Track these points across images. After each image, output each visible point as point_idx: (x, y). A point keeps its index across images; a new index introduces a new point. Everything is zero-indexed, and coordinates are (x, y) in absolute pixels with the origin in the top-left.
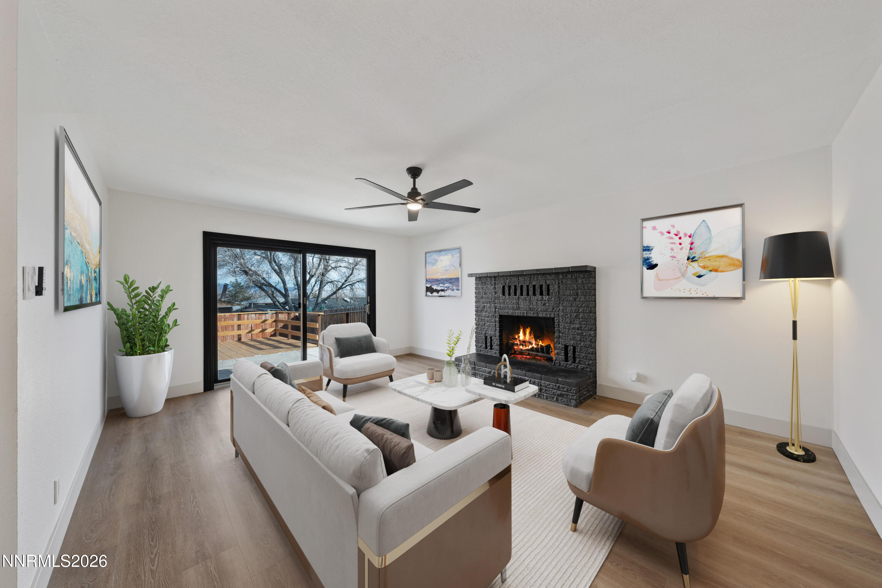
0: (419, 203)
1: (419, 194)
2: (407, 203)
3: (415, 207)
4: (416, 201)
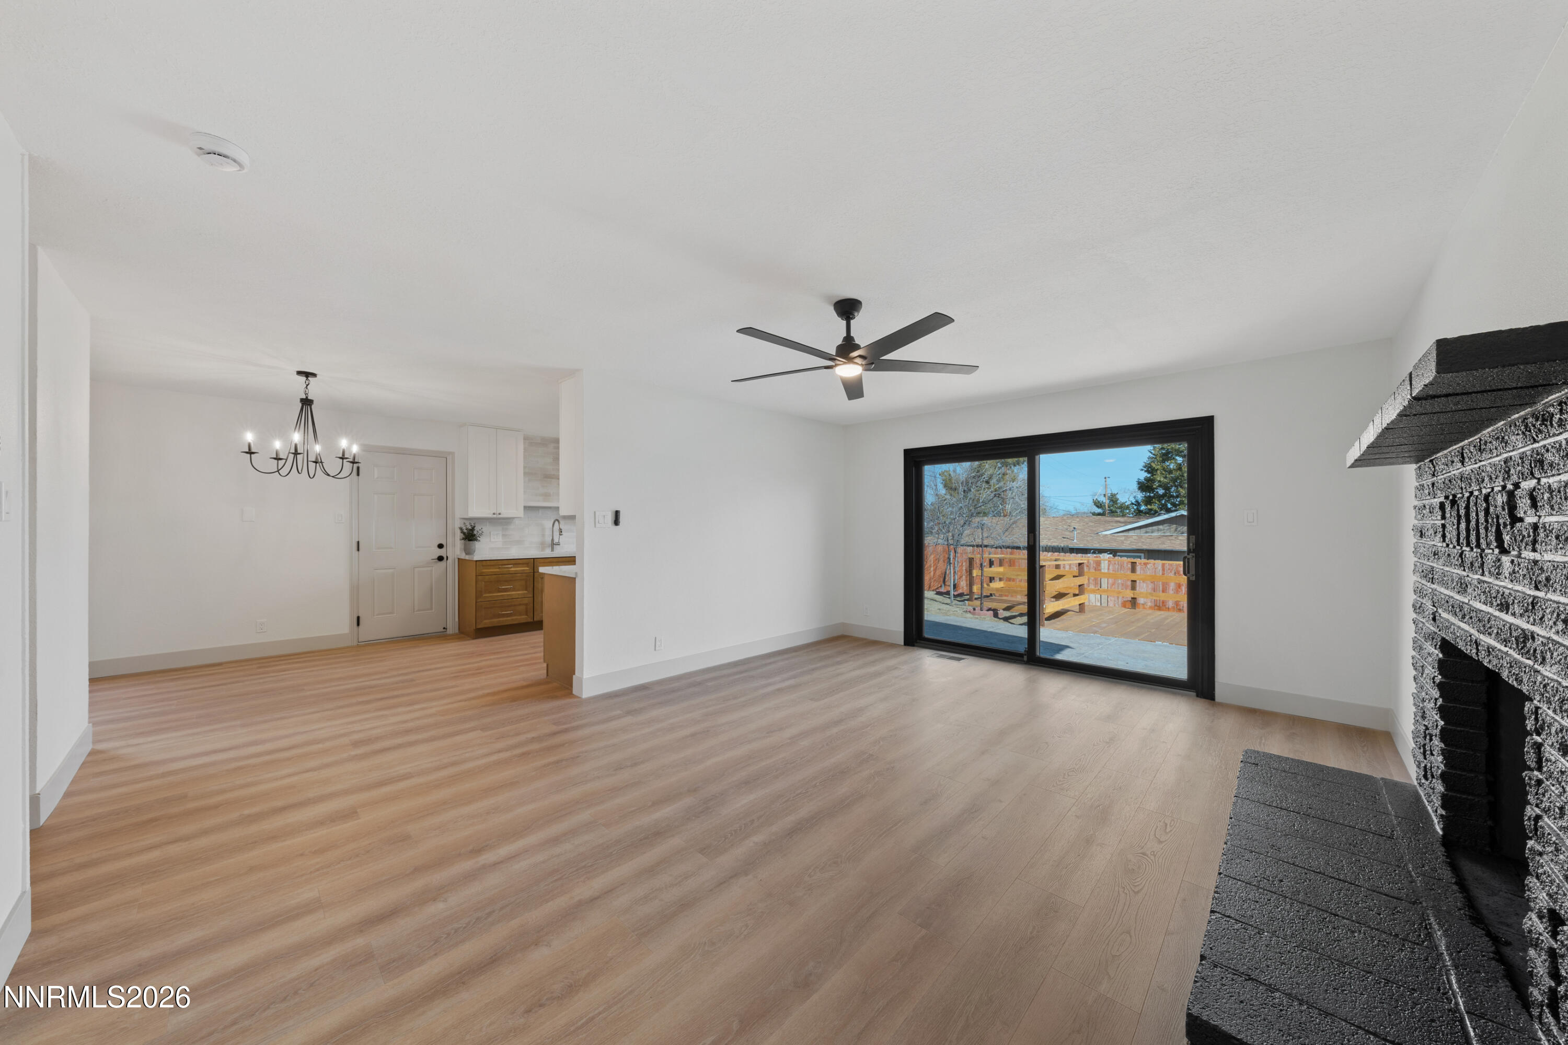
0: (857, 364)
1: (857, 347)
2: (836, 365)
3: (850, 370)
4: (851, 360)
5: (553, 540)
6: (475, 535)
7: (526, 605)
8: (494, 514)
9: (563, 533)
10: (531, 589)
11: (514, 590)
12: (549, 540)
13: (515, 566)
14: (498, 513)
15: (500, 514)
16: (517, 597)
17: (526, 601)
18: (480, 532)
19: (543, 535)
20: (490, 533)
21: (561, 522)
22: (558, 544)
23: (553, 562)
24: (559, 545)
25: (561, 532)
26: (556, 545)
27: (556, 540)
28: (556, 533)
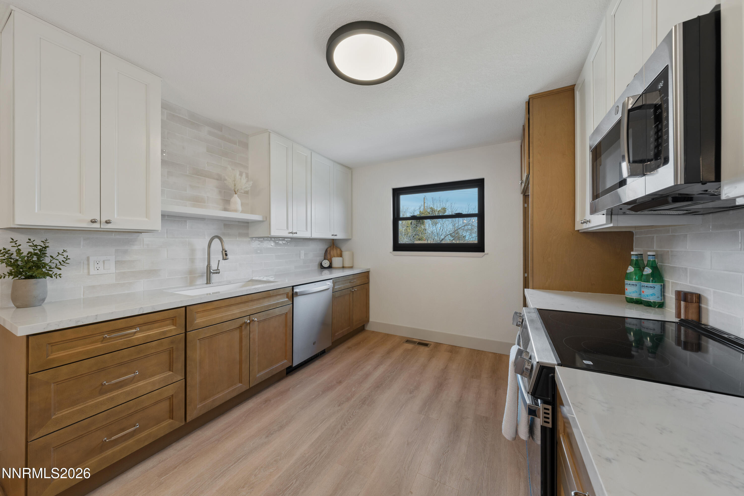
5: (209, 266)
6: (45, 265)
7: (171, 398)
8: (93, 221)
9: (229, 256)
10: (180, 365)
11: (143, 377)
12: (201, 266)
13: (144, 327)
14: (103, 220)
15: (108, 222)
16: (150, 389)
17: (170, 391)
18: (61, 258)
19: (192, 260)
20: (88, 259)
21: (224, 239)
22: (217, 272)
23: (220, 308)
24: (219, 273)
25: (226, 255)
26: (214, 273)
27: (214, 266)
28: (216, 256)
